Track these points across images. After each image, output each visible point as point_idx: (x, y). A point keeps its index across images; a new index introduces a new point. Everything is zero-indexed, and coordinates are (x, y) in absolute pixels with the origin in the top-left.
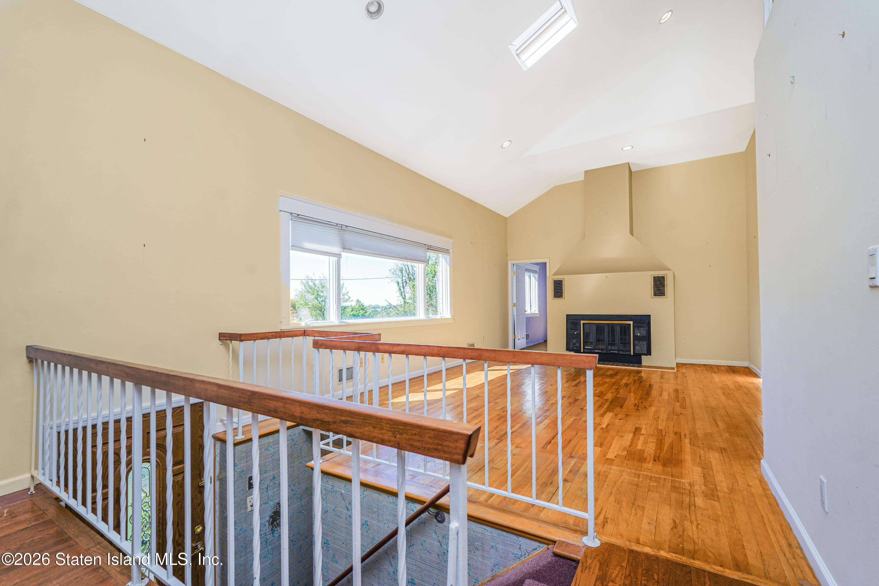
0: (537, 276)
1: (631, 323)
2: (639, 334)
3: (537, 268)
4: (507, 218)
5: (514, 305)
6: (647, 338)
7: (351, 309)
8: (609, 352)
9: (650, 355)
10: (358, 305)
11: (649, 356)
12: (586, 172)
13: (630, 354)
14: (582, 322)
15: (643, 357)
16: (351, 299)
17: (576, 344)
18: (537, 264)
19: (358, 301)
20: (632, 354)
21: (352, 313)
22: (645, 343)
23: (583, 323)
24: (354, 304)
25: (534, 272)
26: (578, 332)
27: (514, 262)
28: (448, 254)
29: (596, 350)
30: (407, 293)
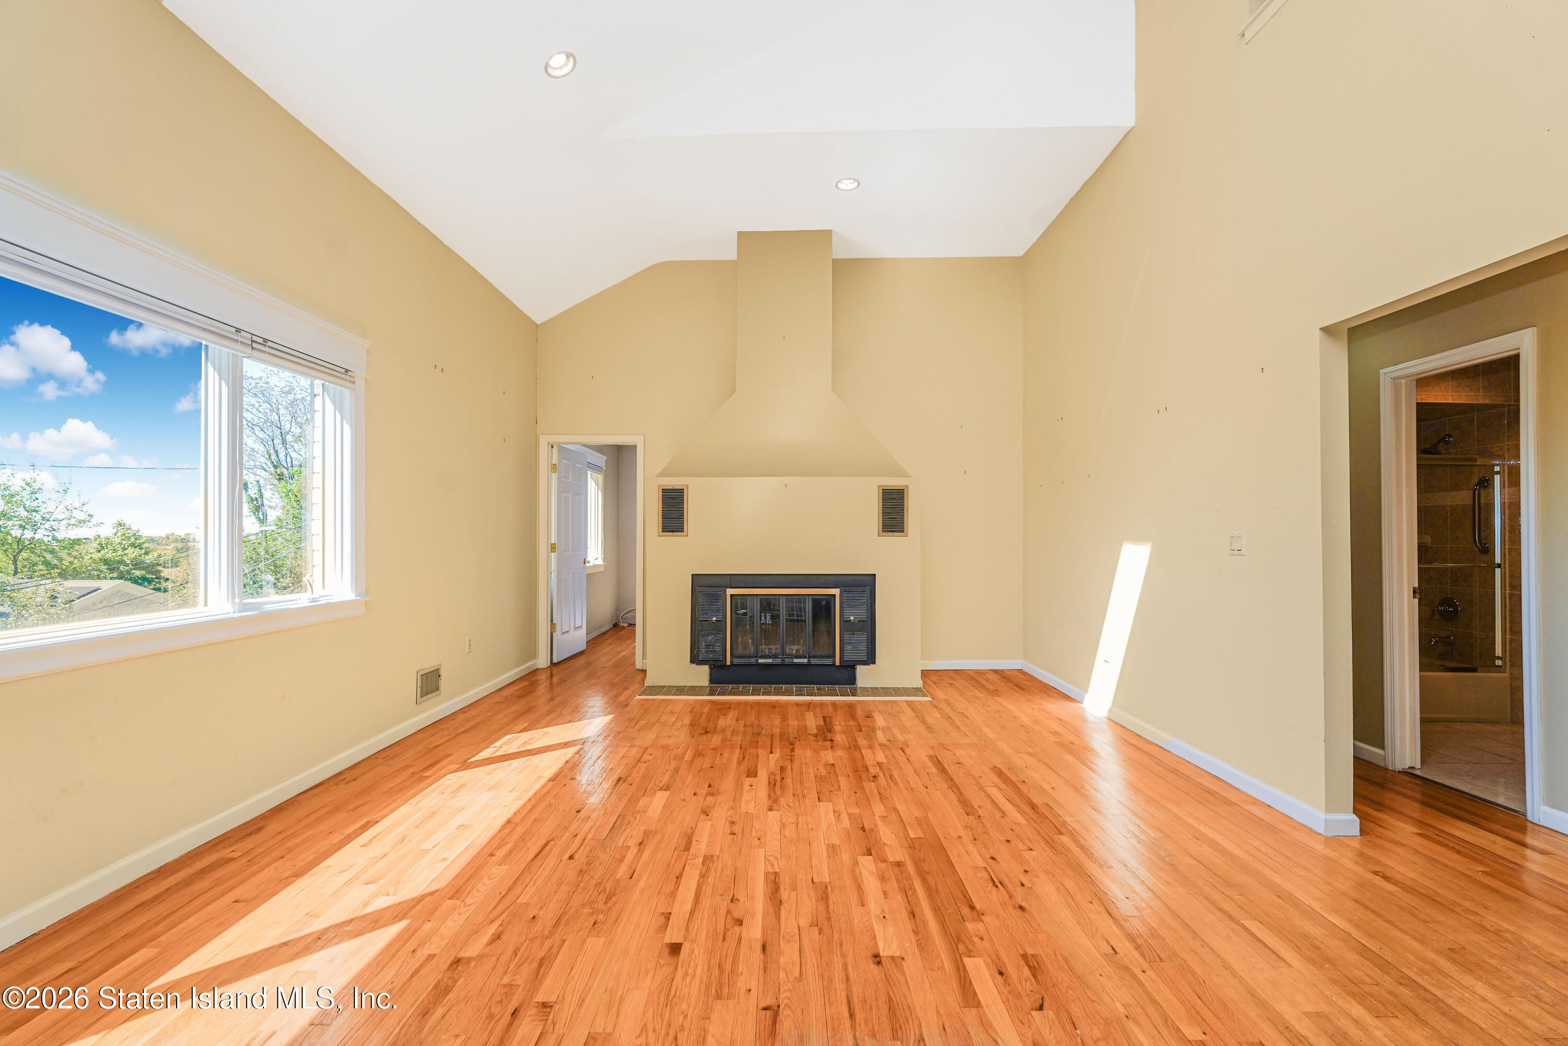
0: (600, 477)
1: (836, 591)
2: (852, 618)
3: (600, 460)
4: (537, 326)
5: (553, 548)
6: (868, 626)
7: (95, 545)
8: (787, 661)
9: (874, 663)
10: (119, 534)
11: (872, 665)
12: (743, 237)
13: (834, 665)
14: (730, 591)
15: (860, 669)
16: (94, 521)
17: (713, 646)
18: (600, 449)
19: (120, 524)
20: (838, 663)
21: (97, 556)
22: (864, 637)
23: (732, 596)
24: (107, 531)
25: (595, 468)
26: (720, 618)
27: (554, 439)
28: (348, 384)
29: (762, 657)
30: (271, 507)
